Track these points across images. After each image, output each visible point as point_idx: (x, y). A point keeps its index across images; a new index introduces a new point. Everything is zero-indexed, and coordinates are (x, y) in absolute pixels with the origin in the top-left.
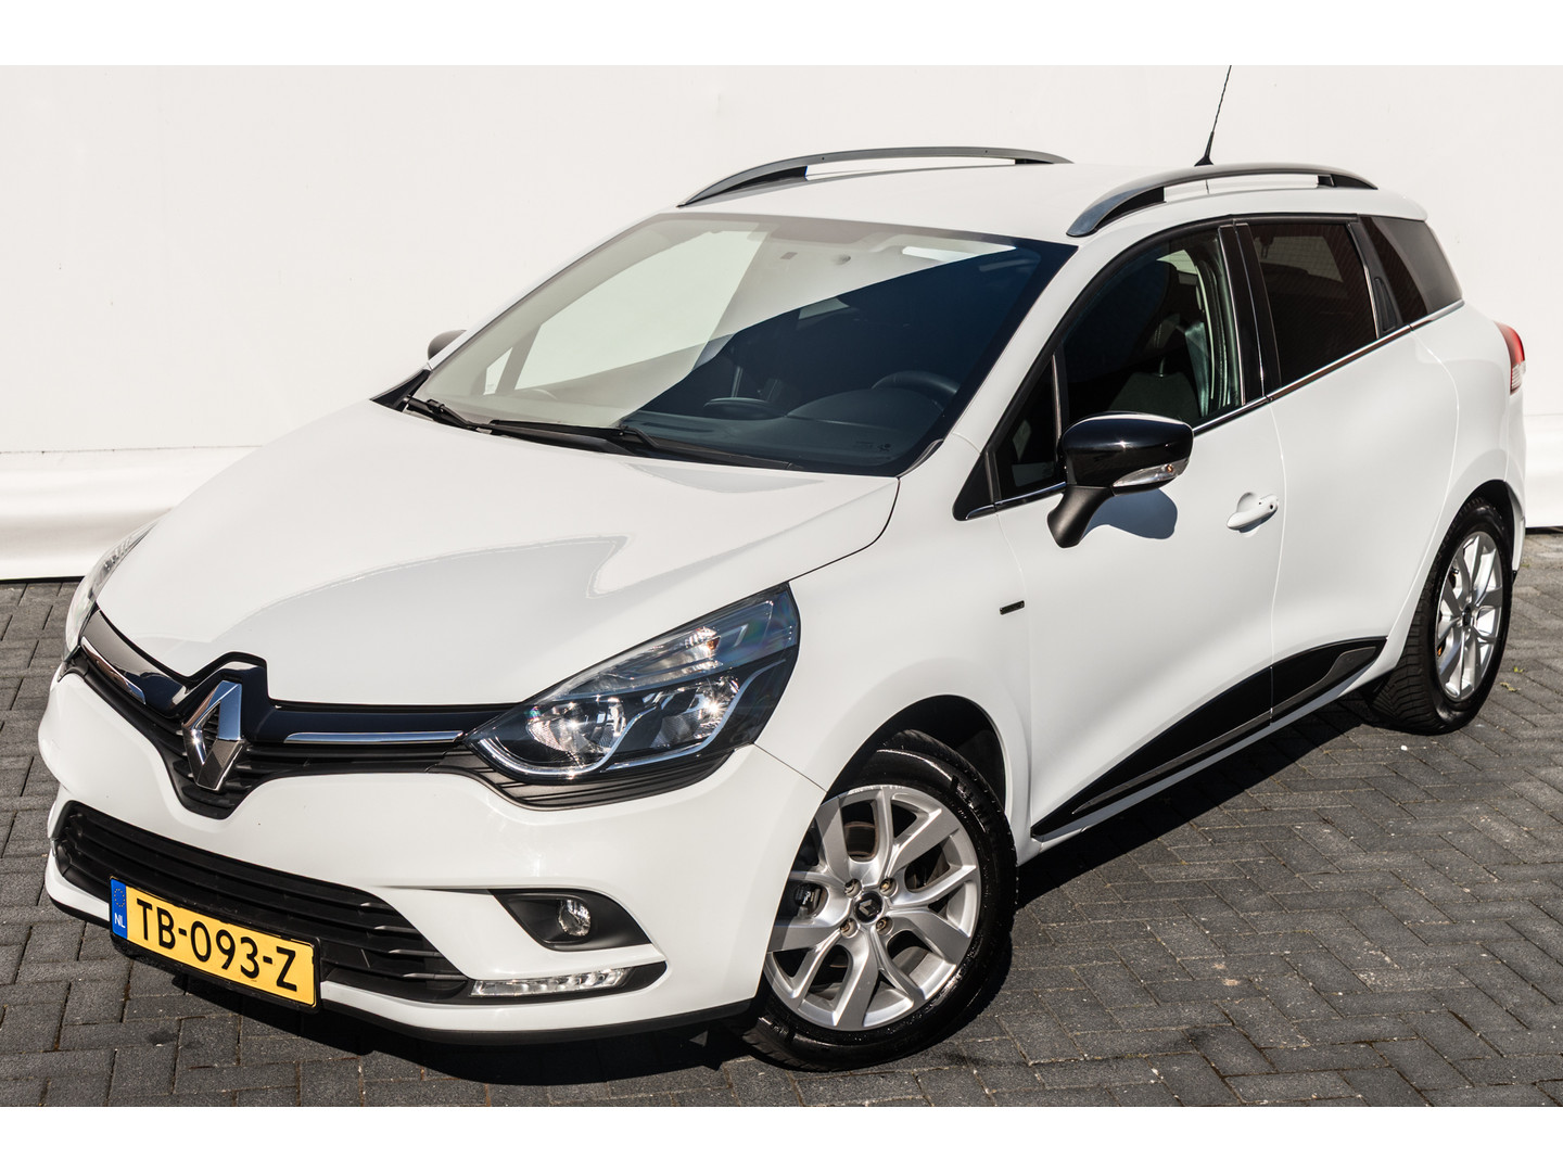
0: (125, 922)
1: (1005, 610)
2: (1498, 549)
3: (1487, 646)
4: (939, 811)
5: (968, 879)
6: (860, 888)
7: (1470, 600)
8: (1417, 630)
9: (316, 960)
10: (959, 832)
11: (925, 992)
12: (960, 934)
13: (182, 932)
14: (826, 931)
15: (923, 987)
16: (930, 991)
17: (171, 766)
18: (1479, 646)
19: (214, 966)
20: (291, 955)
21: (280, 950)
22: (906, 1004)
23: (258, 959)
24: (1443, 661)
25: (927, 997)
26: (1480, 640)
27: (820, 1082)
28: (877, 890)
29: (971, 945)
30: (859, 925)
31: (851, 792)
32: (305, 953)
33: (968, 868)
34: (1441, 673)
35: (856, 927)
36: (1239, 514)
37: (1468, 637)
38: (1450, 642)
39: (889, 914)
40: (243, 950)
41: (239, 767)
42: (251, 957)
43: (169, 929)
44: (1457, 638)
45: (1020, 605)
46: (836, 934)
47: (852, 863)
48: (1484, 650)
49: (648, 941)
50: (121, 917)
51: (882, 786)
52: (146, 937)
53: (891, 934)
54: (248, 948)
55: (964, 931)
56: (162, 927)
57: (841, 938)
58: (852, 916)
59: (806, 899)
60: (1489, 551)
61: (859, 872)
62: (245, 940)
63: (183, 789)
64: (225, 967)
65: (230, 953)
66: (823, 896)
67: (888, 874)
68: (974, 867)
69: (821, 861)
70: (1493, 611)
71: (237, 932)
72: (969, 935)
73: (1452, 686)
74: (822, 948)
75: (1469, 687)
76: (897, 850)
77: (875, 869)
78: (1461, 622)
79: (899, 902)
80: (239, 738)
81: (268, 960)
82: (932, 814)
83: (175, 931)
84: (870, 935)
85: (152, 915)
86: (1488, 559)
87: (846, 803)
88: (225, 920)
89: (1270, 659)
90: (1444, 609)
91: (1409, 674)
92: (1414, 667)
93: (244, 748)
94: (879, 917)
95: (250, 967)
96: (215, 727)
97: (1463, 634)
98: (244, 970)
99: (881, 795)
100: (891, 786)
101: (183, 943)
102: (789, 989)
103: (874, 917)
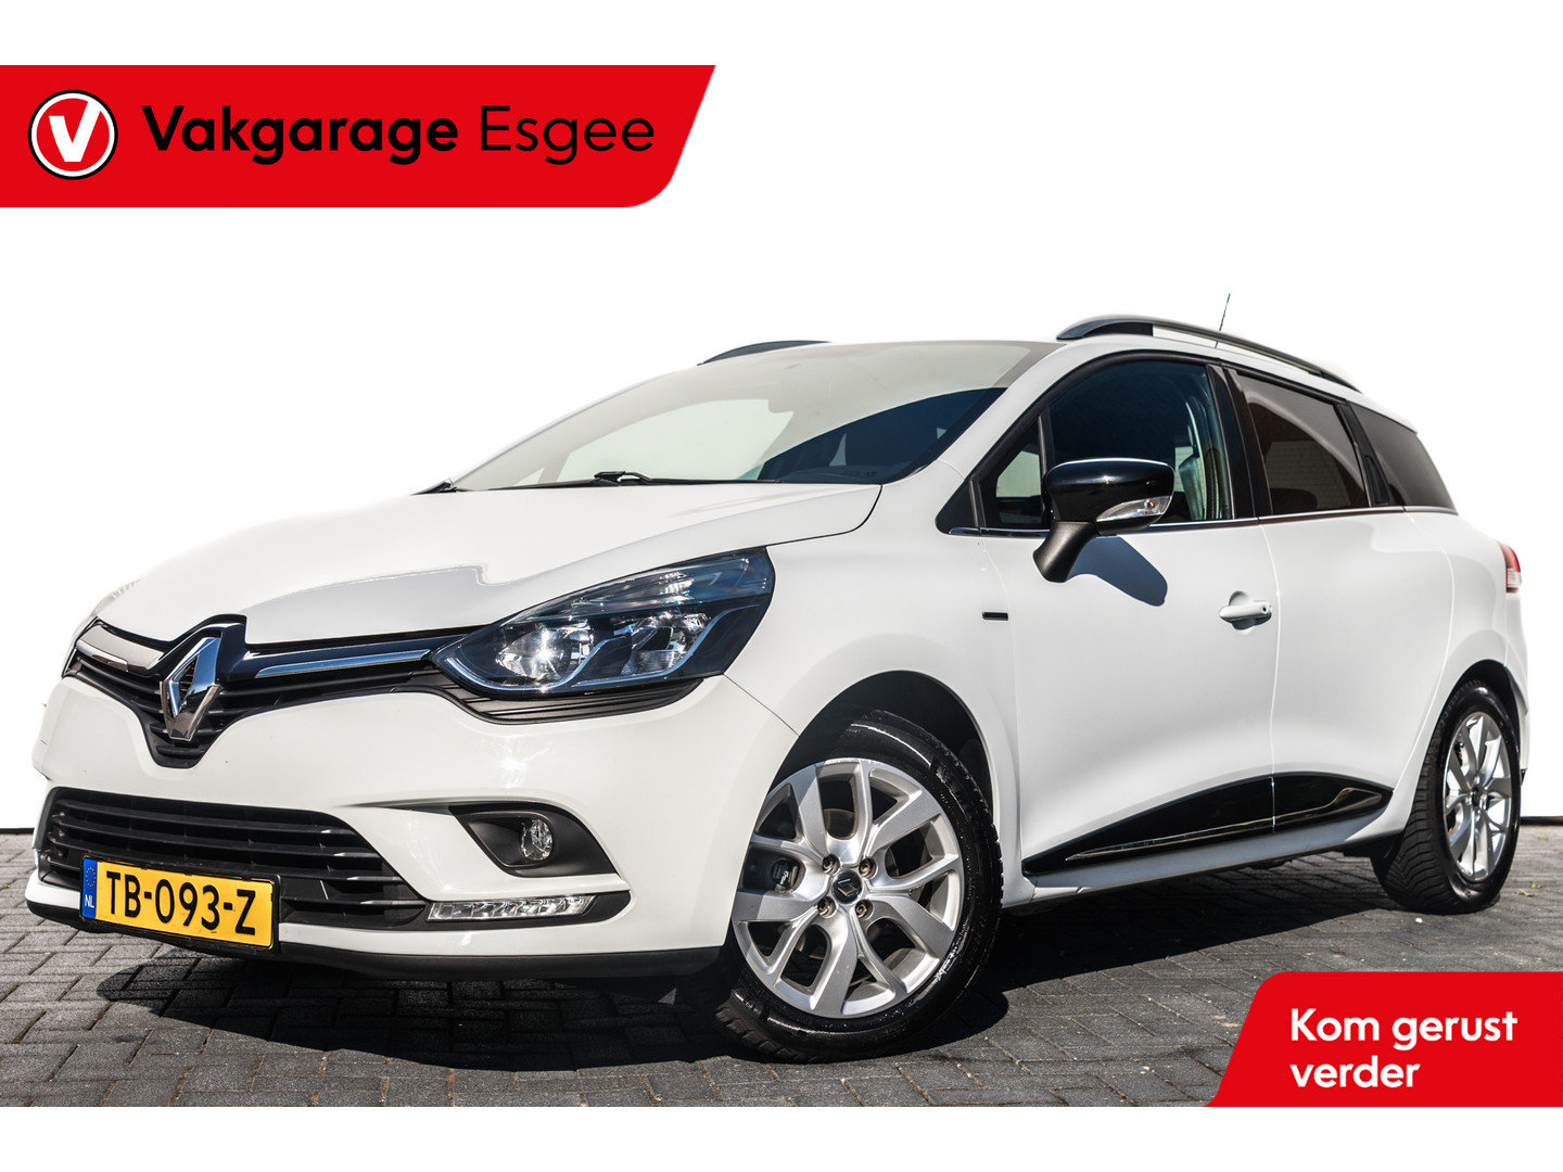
0: (94, 903)
1: (987, 616)
2: (1503, 736)
3: (1499, 835)
4: (919, 793)
5: (950, 869)
6: (839, 866)
7: (1478, 780)
8: (1424, 794)
9: (275, 897)
10: (940, 818)
11: (907, 985)
12: (944, 927)
13: (148, 895)
14: (803, 906)
15: (906, 981)
16: (913, 984)
17: (148, 727)
18: (1490, 834)
19: (175, 926)
20: (251, 895)
21: (241, 893)
22: (886, 997)
23: (219, 907)
24: (1453, 837)
25: (910, 990)
26: (1493, 827)
27: (798, 1074)
28: (856, 870)
29: (955, 940)
30: (837, 905)
31: (828, 762)
32: (264, 890)
33: (951, 855)
34: (1452, 845)
35: (834, 908)
36: (1231, 607)
37: (1478, 818)
38: (1460, 818)
39: (869, 897)
40: (205, 899)
41: (211, 712)
42: (212, 907)
43: (135, 896)
44: (1467, 816)
45: (1004, 616)
46: (813, 911)
47: (830, 840)
48: (1496, 839)
49: (613, 870)
50: (91, 897)
51: (859, 760)
52: (113, 912)
53: (871, 919)
54: (210, 897)
55: (948, 924)
56: (129, 895)
57: (817, 917)
58: (830, 895)
59: (784, 879)
60: (1495, 737)
61: (838, 848)
62: (208, 889)
63: (157, 748)
64: (187, 923)
65: (192, 907)
66: (801, 873)
67: (868, 853)
68: (957, 856)
69: (798, 834)
70: (1503, 801)
71: (199, 882)
72: (953, 927)
73: (1466, 865)
74: (799, 924)
75: (1483, 872)
76: (876, 829)
77: (853, 849)
78: (1469, 801)
79: (879, 885)
80: (213, 684)
81: (228, 906)
82: (913, 795)
83: (141, 897)
84: (848, 918)
85: (120, 885)
86: (1494, 745)
87: (824, 773)
88: (188, 872)
89: (1270, 767)
90: (1450, 779)
91: (1420, 840)
92: (1424, 833)
93: (218, 691)
94: (860, 898)
95: (210, 918)
96: (190, 679)
97: (1473, 813)
98: (205, 923)
99: (859, 769)
100: (869, 761)
101: (148, 906)
102: (765, 965)
103: (855, 898)
